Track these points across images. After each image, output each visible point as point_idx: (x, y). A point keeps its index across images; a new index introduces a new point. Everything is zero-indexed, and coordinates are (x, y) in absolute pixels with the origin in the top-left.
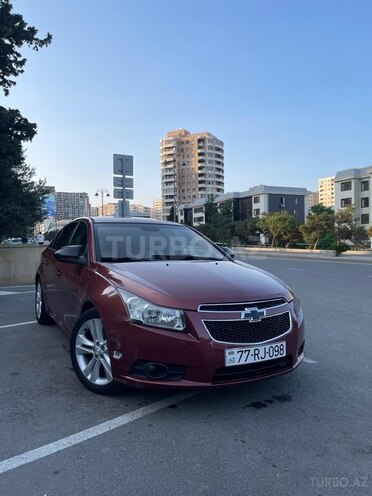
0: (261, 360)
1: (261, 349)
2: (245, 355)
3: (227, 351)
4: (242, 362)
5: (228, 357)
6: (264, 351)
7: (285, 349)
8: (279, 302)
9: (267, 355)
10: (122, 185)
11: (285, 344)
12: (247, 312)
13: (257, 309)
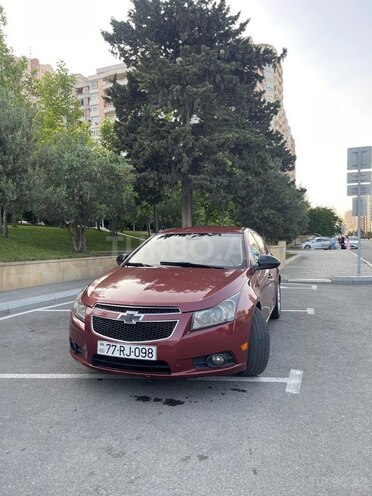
0: (126, 357)
1: (127, 347)
2: (112, 349)
3: (99, 342)
4: (110, 354)
5: (99, 347)
6: (130, 350)
7: (154, 353)
8: (170, 311)
9: (133, 354)
10: (357, 181)
11: (154, 348)
12: (125, 314)
13: (136, 314)
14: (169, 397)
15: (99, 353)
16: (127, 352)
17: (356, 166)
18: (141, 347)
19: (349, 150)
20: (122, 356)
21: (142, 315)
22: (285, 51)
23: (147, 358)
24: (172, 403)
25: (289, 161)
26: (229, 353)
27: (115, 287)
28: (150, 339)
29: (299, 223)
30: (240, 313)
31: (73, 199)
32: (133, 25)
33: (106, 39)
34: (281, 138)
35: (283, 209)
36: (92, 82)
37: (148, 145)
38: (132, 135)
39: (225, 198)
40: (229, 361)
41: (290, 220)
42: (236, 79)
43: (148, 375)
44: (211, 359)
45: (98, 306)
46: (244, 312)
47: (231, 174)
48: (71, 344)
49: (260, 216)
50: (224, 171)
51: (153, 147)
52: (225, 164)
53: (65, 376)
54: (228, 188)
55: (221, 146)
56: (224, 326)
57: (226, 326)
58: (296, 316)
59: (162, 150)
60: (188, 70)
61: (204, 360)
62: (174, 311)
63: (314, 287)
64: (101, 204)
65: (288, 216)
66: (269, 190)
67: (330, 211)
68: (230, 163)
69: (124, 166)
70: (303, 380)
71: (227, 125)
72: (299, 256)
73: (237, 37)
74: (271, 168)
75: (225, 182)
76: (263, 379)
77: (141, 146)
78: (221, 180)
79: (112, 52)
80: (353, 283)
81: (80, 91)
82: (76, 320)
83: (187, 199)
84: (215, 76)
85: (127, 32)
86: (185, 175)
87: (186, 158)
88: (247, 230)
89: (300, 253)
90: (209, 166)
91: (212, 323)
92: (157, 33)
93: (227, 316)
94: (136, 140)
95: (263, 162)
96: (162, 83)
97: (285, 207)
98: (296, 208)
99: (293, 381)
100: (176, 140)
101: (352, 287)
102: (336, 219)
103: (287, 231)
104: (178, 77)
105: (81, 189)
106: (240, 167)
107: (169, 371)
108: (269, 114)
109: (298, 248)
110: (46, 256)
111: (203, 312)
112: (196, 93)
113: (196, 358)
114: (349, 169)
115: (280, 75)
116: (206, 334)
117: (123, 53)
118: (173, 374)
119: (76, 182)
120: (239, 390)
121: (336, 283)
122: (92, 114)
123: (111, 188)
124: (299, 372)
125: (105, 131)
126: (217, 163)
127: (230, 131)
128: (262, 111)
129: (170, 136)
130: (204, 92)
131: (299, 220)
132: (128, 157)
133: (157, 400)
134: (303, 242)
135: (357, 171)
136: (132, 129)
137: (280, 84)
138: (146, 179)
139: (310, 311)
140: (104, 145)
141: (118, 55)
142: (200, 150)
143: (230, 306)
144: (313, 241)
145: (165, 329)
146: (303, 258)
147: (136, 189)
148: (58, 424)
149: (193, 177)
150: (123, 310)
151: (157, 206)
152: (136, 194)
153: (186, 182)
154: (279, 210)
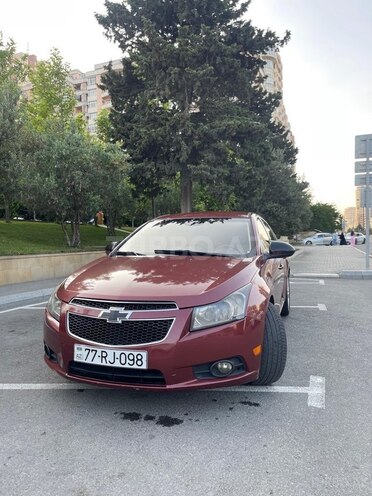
0: (109, 364)
1: (110, 353)
2: (92, 354)
3: (76, 346)
4: (89, 361)
5: (76, 352)
6: (113, 356)
7: (144, 360)
8: (164, 306)
9: (117, 361)
10: (365, 170)
11: (144, 354)
12: (108, 311)
13: (122, 310)
14: (164, 414)
15: (75, 359)
16: (110, 358)
17: (364, 155)
18: (127, 353)
19: (357, 137)
20: (104, 364)
21: (130, 312)
22: (288, 34)
23: (135, 366)
24: (167, 422)
25: (290, 154)
26: (239, 358)
27: (107, 278)
28: (139, 342)
29: (303, 217)
30: (250, 308)
31: (64, 189)
32: (129, 8)
33: (100, 22)
34: (283, 130)
35: (286, 202)
36: (91, 77)
37: (144, 132)
38: (129, 124)
39: (226, 189)
40: (239, 368)
41: (294, 212)
42: (237, 62)
43: (137, 387)
44: (216, 367)
45: (75, 301)
46: (254, 307)
47: (232, 164)
48: (46, 347)
49: (263, 209)
50: (225, 160)
51: (150, 135)
52: (226, 153)
53: (39, 386)
54: (229, 180)
55: (222, 135)
56: (231, 325)
57: (234, 325)
58: (307, 312)
59: (160, 138)
60: (187, 50)
61: (208, 368)
62: (169, 306)
63: (322, 282)
64: (94, 195)
65: (292, 209)
66: (271, 183)
67: (330, 206)
68: (231, 152)
69: (120, 154)
70: (327, 389)
71: (228, 113)
72: (301, 251)
73: (238, 19)
74: (274, 159)
75: (227, 172)
76: (277, 388)
77: (137, 134)
78: (221, 170)
79: (106, 35)
80: (363, 277)
81: (78, 87)
82: (51, 318)
83: (186, 190)
84: (215, 59)
85: (122, 13)
86: (183, 165)
87: (184, 146)
88: (254, 215)
89: (302, 249)
90: (210, 156)
91: (217, 322)
92: (154, 15)
93: (235, 312)
94: (132, 129)
95: (266, 151)
96: (158, 65)
97: (288, 200)
98: (300, 201)
99: (315, 391)
100: (174, 128)
101: (362, 282)
102: (336, 215)
103: (289, 225)
104: (177, 59)
105: (72, 179)
106: (241, 157)
107: (163, 382)
108: (270, 106)
109: (300, 244)
110: (36, 251)
111: (205, 308)
112: (196, 76)
113: (196, 366)
114: (357, 157)
115: (280, 71)
116: (208, 336)
117: (118, 37)
118: (168, 387)
119: (67, 171)
120: (250, 404)
121: (344, 277)
122: (91, 110)
123: (105, 178)
124: (320, 380)
125: (101, 123)
126: (218, 152)
127: (231, 119)
128: (263, 102)
129: (168, 123)
130: (204, 75)
131: (303, 213)
132: (124, 147)
133: (149, 418)
134: (305, 238)
135: (365, 160)
136: (128, 118)
137: (280, 79)
138: (142, 170)
139: (322, 307)
140: (101, 138)
141: (113, 38)
142: (200, 139)
143: (239, 301)
144: (315, 237)
145: (158, 329)
146: (306, 253)
147: (133, 181)
148: (19, 452)
149: (192, 167)
150: (106, 306)
151: (156, 200)
152: (133, 186)
153: (186, 173)
154: (282, 203)
